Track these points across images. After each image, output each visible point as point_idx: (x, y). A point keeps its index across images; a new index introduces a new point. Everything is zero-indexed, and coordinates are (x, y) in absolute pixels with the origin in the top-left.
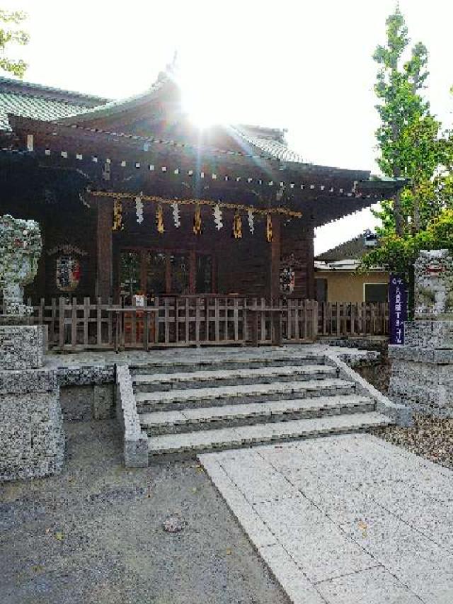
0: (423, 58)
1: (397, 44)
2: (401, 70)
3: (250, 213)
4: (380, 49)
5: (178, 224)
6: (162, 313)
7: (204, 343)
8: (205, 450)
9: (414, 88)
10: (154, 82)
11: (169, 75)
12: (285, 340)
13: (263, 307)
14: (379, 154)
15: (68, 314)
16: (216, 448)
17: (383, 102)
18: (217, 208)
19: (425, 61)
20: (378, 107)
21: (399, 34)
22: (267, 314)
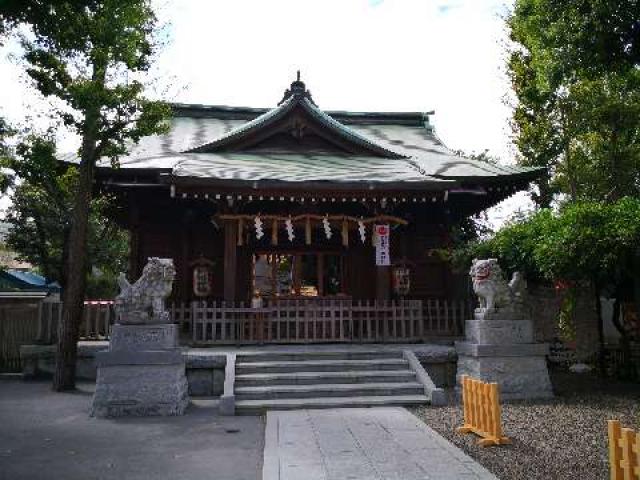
3: (360, 224)
5: (291, 237)
6: (275, 314)
13: (368, 309)
15: (200, 315)
18: (325, 221)
22: (372, 314)
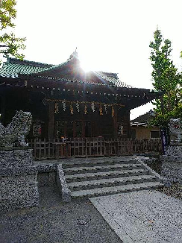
0: (169, 45)
1: (158, 41)
2: (161, 50)
3: (105, 106)
4: (152, 43)
7: (89, 156)
8: (92, 196)
9: (166, 56)
10: (68, 59)
11: (74, 56)
12: (121, 154)
14: (154, 81)
15: (38, 145)
16: (96, 195)
17: (154, 63)
18: (93, 104)
19: (170, 46)
20: (152, 64)
21: (159, 38)
